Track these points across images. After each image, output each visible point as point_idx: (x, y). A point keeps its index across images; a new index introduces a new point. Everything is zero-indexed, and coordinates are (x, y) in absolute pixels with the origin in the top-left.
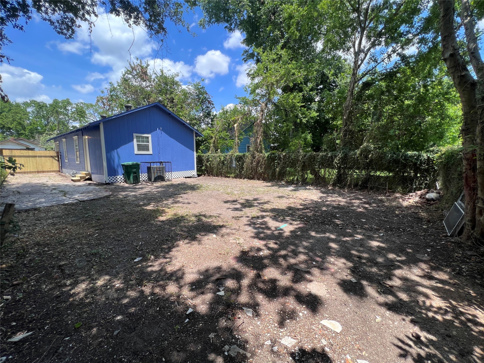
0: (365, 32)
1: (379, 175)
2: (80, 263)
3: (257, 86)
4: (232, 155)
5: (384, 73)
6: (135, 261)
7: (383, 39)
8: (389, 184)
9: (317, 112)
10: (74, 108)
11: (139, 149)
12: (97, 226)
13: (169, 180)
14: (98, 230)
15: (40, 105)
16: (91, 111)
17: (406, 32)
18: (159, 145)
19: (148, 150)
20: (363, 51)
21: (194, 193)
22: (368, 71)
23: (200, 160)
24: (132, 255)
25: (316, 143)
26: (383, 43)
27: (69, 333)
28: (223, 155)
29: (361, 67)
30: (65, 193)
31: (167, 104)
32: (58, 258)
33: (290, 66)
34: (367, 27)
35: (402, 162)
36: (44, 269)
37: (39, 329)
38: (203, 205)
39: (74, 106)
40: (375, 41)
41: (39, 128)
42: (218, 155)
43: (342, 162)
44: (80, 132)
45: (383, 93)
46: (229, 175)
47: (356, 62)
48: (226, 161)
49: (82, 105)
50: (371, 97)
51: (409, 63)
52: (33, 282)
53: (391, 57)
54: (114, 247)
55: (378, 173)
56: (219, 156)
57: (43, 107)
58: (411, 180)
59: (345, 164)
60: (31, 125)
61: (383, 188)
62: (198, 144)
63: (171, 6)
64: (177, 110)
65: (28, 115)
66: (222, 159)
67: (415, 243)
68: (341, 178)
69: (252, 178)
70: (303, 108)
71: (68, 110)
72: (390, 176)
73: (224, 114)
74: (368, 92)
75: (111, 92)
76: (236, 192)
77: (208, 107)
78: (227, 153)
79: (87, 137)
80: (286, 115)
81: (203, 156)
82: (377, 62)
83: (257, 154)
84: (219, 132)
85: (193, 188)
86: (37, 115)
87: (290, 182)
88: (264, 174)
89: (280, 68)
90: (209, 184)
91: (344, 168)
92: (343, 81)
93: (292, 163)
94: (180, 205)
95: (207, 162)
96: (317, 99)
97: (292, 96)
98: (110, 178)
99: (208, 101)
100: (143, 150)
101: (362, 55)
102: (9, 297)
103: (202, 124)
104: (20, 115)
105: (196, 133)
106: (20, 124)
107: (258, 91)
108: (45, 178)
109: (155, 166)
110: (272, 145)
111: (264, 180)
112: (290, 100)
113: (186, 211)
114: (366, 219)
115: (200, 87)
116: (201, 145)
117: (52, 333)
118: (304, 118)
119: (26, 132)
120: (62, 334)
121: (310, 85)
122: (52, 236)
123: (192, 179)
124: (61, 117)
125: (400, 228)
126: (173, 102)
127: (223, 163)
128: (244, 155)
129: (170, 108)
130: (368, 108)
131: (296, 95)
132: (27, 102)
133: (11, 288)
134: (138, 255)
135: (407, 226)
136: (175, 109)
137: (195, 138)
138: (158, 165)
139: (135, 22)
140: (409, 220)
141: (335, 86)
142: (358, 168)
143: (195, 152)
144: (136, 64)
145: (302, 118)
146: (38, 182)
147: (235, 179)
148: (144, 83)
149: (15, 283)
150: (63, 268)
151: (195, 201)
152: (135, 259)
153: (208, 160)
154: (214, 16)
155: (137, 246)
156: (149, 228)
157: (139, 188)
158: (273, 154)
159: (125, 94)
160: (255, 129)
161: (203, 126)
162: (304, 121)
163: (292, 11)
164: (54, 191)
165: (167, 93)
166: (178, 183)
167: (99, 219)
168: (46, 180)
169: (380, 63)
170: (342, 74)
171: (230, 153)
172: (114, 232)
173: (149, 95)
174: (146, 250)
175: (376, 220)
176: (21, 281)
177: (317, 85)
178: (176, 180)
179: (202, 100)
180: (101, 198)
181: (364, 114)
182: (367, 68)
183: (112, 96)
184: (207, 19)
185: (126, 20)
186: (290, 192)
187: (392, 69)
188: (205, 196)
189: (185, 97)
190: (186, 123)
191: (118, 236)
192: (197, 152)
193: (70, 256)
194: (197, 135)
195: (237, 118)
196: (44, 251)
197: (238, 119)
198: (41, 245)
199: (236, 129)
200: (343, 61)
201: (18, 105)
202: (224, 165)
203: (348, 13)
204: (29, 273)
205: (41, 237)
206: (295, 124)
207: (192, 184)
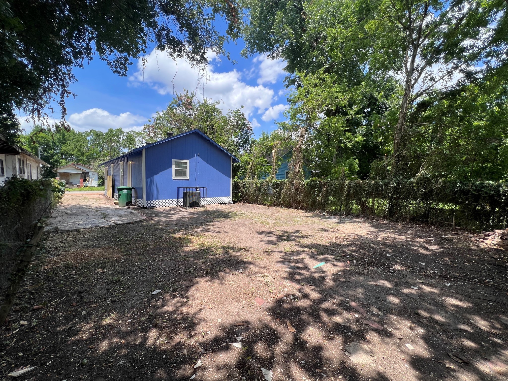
0: (419, 49)
1: (442, 208)
2: (100, 291)
3: (298, 112)
4: (269, 181)
5: (444, 92)
6: (153, 293)
7: (442, 56)
8: (456, 219)
9: (363, 136)
10: (125, 136)
11: (177, 175)
12: (125, 251)
13: (203, 206)
14: (125, 255)
15: (97, 134)
16: (140, 139)
17: (470, 46)
18: (196, 170)
19: (185, 175)
20: (417, 69)
21: (227, 221)
22: (424, 91)
23: (236, 187)
24: (151, 286)
25: (364, 169)
26: (442, 60)
27: (68, 374)
28: (260, 181)
29: (415, 86)
30: (105, 216)
31: (207, 131)
32: (81, 283)
33: (333, 89)
34: (421, 44)
35: (472, 193)
36: (66, 295)
37: (42, 365)
38: (234, 234)
39: (125, 134)
40: (431, 58)
41: (95, 154)
42: (254, 181)
43: (394, 191)
44: (126, 158)
45: (443, 114)
46: (265, 203)
47: (408, 82)
48: (262, 187)
49: (132, 133)
50: (428, 119)
51: (475, 79)
52: (52, 308)
53: (452, 74)
54: (136, 276)
55: (441, 206)
56: (256, 182)
57: (100, 135)
58: (487, 215)
59: (398, 193)
60: (88, 151)
61: (449, 224)
62: (236, 170)
63: (213, 38)
64: (216, 136)
65: (87, 143)
66: (259, 185)
67: (498, 301)
68: (393, 210)
69: (290, 207)
70: (347, 133)
71: (120, 138)
72: (456, 211)
73: (264, 140)
74: (425, 114)
75: (157, 120)
76: (270, 222)
77: (247, 133)
78: (264, 179)
79: (131, 163)
80: (329, 140)
81: (239, 182)
82: (434, 80)
83: (296, 181)
84: (256, 158)
85: (226, 216)
86: (95, 143)
87: (332, 212)
88: (303, 203)
89: (322, 92)
90: (243, 212)
91: (397, 199)
92: (395, 103)
93: (335, 192)
94: (210, 233)
95: (244, 188)
96: (364, 123)
97: (334, 120)
98: (147, 202)
99: (247, 127)
100: (181, 175)
101: (416, 74)
102: (26, 323)
103: (241, 150)
104: (80, 143)
105: (233, 159)
106: (80, 150)
107: (298, 116)
108: (92, 200)
109: (191, 191)
110: (314, 172)
111: (303, 208)
112: (333, 125)
113: (215, 240)
114: (427, 263)
115: (239, 114)
116: (238, 171)
117: (52, 371)
118: (349, 142)
119: (84, 158)
120: (61, 374)
121: (355, 108)
122: (83, 259)
123: (227, 206)
124: (113, 144)
125: (474, 277)
126: (213, 129)
127: (259, 189)
128: (282, 182)
129: (210, 134)
130: (426, 132)
131: (339, 119)
132: (87, 131)
133: (31, 313)
134: (157, 287)
135: (485, 276)
136: (214, 136)
137: (232, 164)
138: (194, 191)
139: (178, 55)
140: (487, 267)
141: (384, 108)
142: (415, 199)
143: (231, 179)
144: (182, 95)
145: (347, 143)
146: (86, 204)
147: (271, 207)
148: (188, 112)
149: (36, 307)
150: (82, 295)
151: (226, 229)
152: (154, 291)
153: (244, 187)
154: (256, 46)
155: (158, 277)
156: (175, 257)
157: (173, 214)
158: (313, 181)
159: (169, 122)
160: (294, 154)
161: (241, 152)
162: (349, 145)
163: (335, 34)
164: (96, 213)
165: (207, 120)
166: (212, 209)
167: (128, 244)
168: (93, 202)
169: (439, 80)
170: (393, 95)
171: (267, 180)
172: (140, 259)
173: (191, 123)
174: (167, 281)
175: (440, 264)
176: (41, 306)
177: (364, 108)
178: (211, 205)
179: (242, 126)
180: (135, 222)
181: (421, 138)
182: (422, 87)
183: (157, 124)
184: (249, 49)
185: (170, 54)
186: (332, 225)
187: (454, 88)
188: (237, 224)
189: (225, 123)
190: (224, 148)
191: (143, 263)
192: (233, 178)
193: (93, 282)
194: (234, 161)
195: (275, 143)
196: (71, 274)
197: (277, 144)
198: (70, 268)
199: (274, 155)
200: (395, 82)
201: (80, 135)
202: (260, 191)
203: (399, 32)
204: (51, 297)
205: (72, 260)
206: (339, 148)
207: (227, 211)
